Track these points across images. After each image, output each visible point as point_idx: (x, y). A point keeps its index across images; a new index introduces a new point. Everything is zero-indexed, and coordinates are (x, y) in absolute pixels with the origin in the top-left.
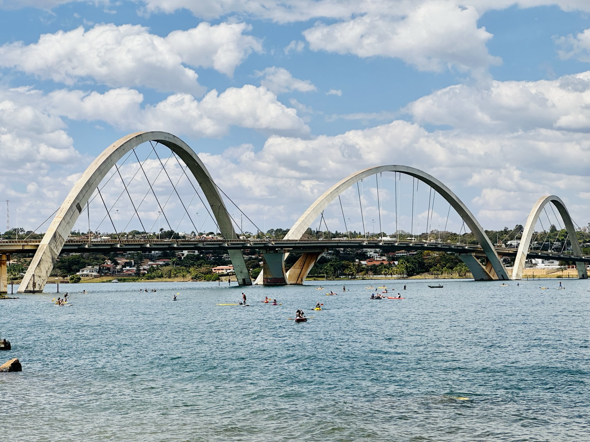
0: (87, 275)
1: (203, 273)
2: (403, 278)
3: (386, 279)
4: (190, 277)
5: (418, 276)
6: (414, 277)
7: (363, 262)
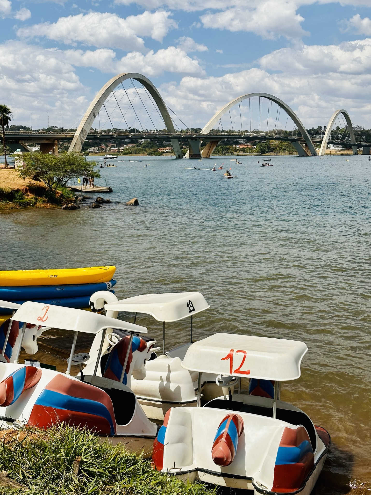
0: (92, 152)
1: (153, 152)
2: (259, 155)
3: (250, 155)
4: (147, 154)
5: (267, 154)
6: (265, 154)
7: (237, 146)
